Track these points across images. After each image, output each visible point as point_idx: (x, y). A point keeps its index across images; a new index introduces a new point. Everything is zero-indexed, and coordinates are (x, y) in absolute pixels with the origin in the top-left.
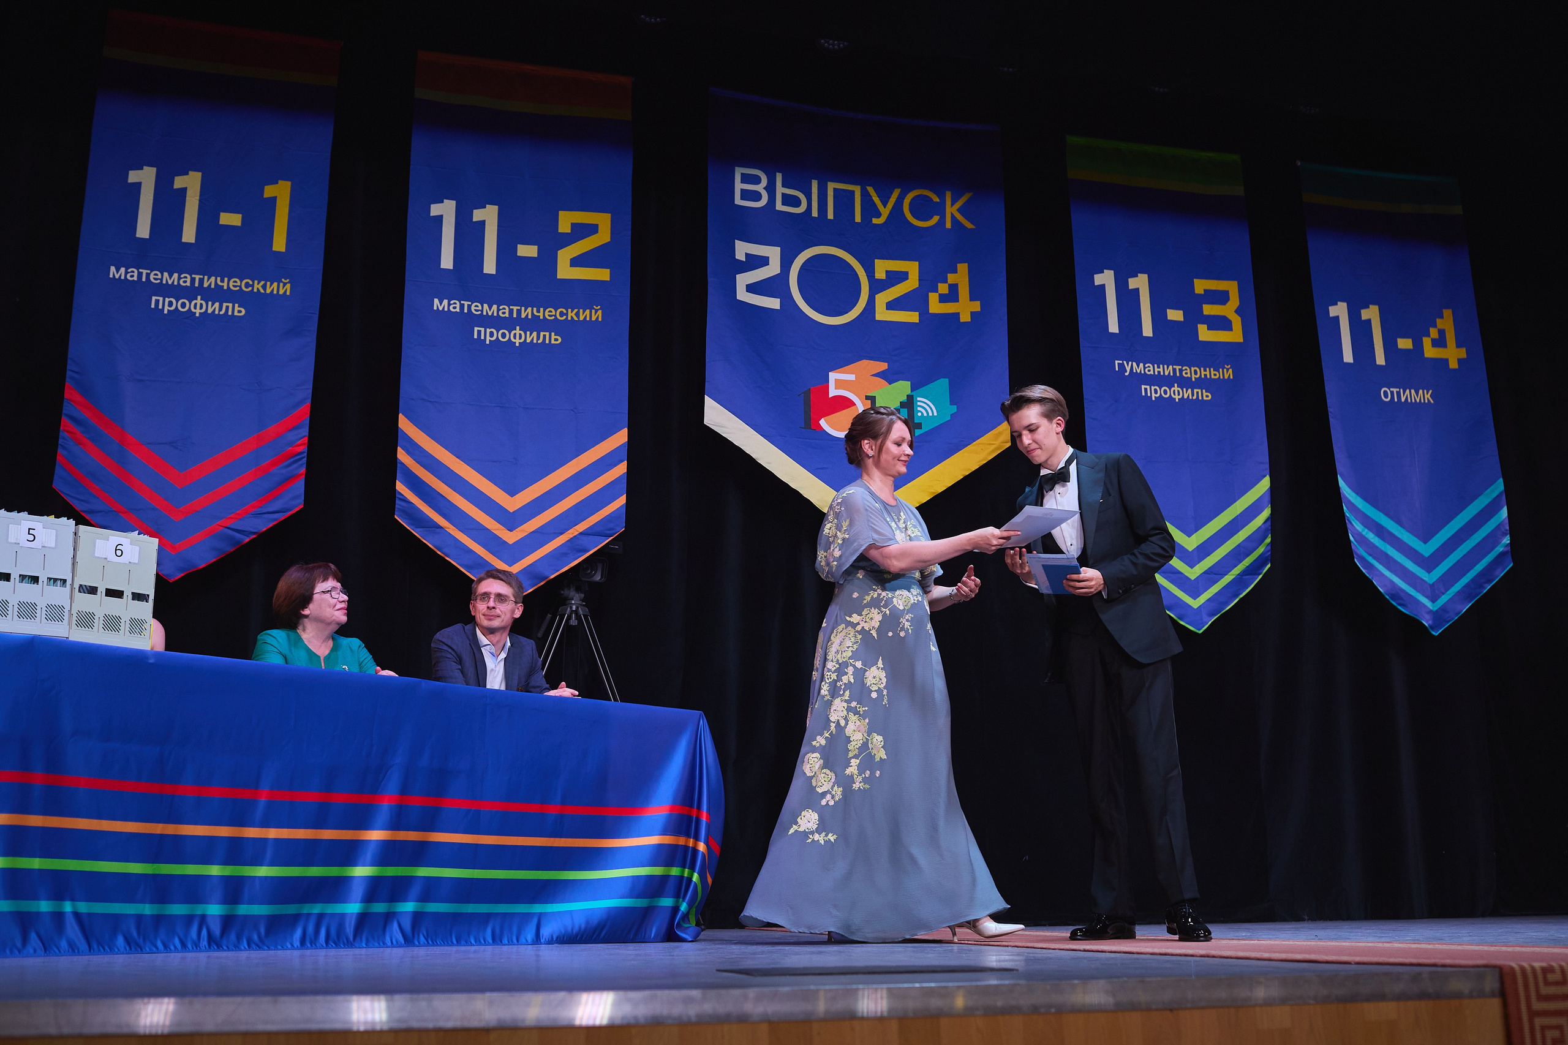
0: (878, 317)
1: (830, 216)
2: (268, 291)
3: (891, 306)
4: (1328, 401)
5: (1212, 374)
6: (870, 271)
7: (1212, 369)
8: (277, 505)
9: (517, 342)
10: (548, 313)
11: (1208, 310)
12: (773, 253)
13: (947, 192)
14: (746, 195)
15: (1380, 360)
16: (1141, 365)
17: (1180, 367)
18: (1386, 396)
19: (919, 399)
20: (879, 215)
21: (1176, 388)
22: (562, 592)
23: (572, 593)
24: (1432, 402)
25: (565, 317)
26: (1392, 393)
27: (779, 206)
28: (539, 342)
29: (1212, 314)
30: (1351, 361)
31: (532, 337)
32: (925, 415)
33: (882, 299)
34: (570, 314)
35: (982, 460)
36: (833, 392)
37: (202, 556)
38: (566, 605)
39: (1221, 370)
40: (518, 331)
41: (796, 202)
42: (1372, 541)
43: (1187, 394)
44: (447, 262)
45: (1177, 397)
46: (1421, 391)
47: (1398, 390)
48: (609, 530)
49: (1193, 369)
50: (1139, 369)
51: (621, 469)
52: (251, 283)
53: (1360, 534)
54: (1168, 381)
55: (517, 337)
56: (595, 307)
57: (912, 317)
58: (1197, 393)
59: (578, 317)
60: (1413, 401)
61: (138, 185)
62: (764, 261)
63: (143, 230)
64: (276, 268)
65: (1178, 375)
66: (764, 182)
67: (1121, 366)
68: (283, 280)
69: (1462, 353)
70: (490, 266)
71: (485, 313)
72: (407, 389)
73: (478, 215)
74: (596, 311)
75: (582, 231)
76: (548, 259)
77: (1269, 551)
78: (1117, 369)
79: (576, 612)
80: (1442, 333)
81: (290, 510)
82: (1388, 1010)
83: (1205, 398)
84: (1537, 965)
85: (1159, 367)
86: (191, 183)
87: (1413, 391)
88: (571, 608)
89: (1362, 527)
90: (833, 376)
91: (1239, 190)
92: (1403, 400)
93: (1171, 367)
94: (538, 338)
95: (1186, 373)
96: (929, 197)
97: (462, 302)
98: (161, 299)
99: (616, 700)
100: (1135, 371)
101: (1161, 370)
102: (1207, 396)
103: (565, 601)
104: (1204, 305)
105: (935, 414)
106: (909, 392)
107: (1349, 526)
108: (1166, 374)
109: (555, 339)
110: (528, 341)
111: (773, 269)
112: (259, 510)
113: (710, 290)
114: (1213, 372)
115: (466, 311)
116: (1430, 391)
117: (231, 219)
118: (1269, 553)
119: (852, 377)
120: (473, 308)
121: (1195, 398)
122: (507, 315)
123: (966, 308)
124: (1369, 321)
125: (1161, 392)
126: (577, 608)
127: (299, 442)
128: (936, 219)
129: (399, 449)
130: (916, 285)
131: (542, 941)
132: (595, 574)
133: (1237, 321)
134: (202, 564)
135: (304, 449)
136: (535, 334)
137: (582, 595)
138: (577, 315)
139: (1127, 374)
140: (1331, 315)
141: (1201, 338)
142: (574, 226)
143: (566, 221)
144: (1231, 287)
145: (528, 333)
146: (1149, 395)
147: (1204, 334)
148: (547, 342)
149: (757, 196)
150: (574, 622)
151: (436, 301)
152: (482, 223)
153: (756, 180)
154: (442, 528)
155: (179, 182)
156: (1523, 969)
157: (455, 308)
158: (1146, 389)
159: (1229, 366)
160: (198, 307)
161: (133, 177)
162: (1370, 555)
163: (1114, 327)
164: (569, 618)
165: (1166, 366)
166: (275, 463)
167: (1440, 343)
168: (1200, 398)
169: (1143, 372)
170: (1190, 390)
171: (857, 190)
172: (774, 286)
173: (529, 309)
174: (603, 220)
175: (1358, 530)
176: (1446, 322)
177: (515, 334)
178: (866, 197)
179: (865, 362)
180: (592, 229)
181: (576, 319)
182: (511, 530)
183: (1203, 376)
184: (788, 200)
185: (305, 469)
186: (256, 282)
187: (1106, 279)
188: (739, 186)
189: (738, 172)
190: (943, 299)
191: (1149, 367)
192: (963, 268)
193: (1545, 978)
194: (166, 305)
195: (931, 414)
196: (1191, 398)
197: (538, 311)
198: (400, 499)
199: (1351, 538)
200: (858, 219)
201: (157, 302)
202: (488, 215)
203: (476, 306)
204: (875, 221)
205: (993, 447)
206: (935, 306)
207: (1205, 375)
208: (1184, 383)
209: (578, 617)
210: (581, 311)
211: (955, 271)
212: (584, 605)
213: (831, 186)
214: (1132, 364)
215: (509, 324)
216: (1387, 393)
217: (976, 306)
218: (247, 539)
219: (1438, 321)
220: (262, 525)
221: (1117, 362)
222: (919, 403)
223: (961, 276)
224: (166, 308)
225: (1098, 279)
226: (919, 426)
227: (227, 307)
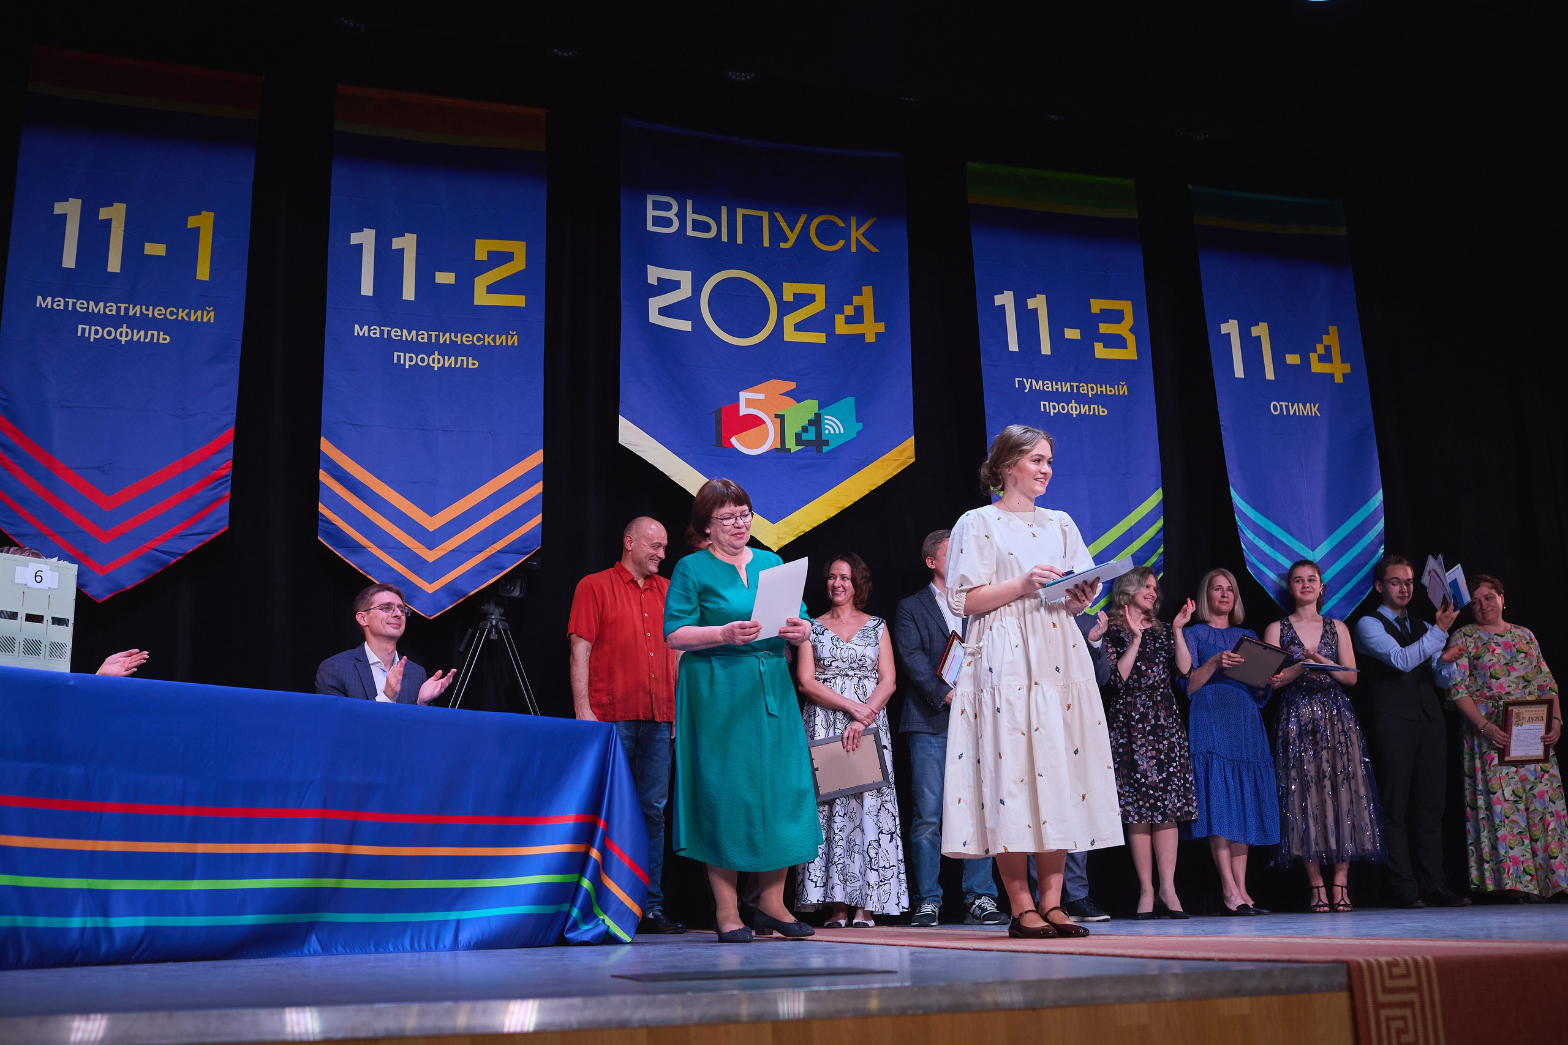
0: (786, 338)
1: (740, 241)
2: (193, 319)
3: (798, 327)
4: (1220, 415)
5: (1107, 390)
6: (778, 293)
7: (1108, 386)
8: (202, 526)
9: (436, 366)
10: (466, 339)
11: (1104, 328)
12: (685, 277)
13: (852, 217)
14: (657, 221)
15: (1270, 375)
16: (1040, 382)
17: (1078, 384)
18: (1276, 410)
19: (826, 417)
20: (786, 240)
21: (1073, 404)
22: (482, 607)
23: (491, 608)
24: (1319, 415)
25: (482, 342)
26: (1281, 406)
27: (690, 232)
28: (457, 366)
29: (1109, 332)
30: (1242, 376)
31: (450, 362)
32: (832, 432)
33: (790, 320)
34: (487, 339)
35: (888, 475)
36: (743, 411)
37: (130, 576)
38: (486, 620)
39: (1116, 386)
40: (436, 356)
41: (706, 228)
42: (1263, 549)
43: (1084, 409)
44: (367, 288)
45: (1074, 413)
46: (1308, 405)
47: (1287, 404)
48: (526, 548)
49: (1089, 386)
50: (1038, 385)
51: (537, 489)
52: (175, 311)
53: (1252, 543)
54: (1065, 398)
55: (436, 361)
56: (511, 332)
57: (819, 338)
58: (1094, 408)
59: (495, 343)
60: (1301, 414)
61: (63, 217)
62: (675, 285)
63: (69, 260)
64: (201, 296)
65: (1075, 391)
66: (675, 208)
67: (1021, 383)
68: (207, 308)
69: (1347, 368)
70: (409, 293)
71: (404, 339)
72: (329, 413)
73: (397, 243)
74: (512, 336)
75: (498, 259)
76: (465, 286)
77: (1161, 561)
78: (1017, 386)
79: (496, 626)
80: (1328, 348)
81: (215, 532)
82: (1242, 1005)
83: (1101, 414)
84: (1382, 959)
85: (1057, 384)
86: (115, 214)
87: (1301, 405)
88: (491, 622)
89: (1254, 536)
90: (743, 395)
91: (1133, 214)
92: (1292, 413)
93: (1068, 384)
94: (456, 363)
95: (1083, 390)
96: (834, 222)
97: (382, 328)
98: (87, 327)
99: (535, 714)
100: (1034, 388)
101: (1059, 387)
102: (1103, 412)
103: (485, 616)
104: (1100, 324)
105: (842, 431)
106: (817, 411)
107: (1241, 535)
108: (1064, 390)
109: (473, 364)
110: (447, 365)
111: (684, 292)
112: (185, 532)
113: (623, 314)
114: (1108, 389)
115: (386, 337)
116: (1317, 405)
117: (155, 249)
118: (1162, 562)
119: (762, 396)
120: (393, 334)
121: (1091, 413)
122: (426, 340)
123: (871, 329)
124: (1259, 338)
125: (1059, 408)
126: (497, 622)
127: (224, 465)
128: (841, 243)
129: (321, 471)
130: (823, 307)
131: (460, 947)
132: (514, 589)
133: (1131, 340)
134: (129, 585)
135: (229, 472)
136: (453, 359)
137: (502, 611)
138: (494, 340)
139: (1026, 391)
140: (1223, 332)
141: (1097, 356)
142: (490, 254)
143: (482, 249)
144: (1126, 306)
145: (446, 358)
146: (1048, 411)
147: (1101, 352)
148: (465, 366)
149: (668, 222)
150: (494, 636)
151: (357, 327)
152: (401, 252)
153: (668, 207)
154: (364, 547)
155: (104, 213)
156: (1369, 963)
157: (375, 333)
158: (1045, 405)
159: (1124, 383)
160: (123, 335)
161: (59, 208)
162: (1261, 563)
163: (1013, 346)
164: (490, 632)
165: (1063, 383)
166: (199, 487)
167: (1326, 358)
168: (1097, 414)
169: (1042, 389)
170: (1087, 406)
171: (765, 215)
172: (686, 309)
173: (447, 335)
174: (518, 248)
175: (1249, 539)
176: (1332, 339)
177: (434, 359)
178: (774, 223)
179: (774, 382)
180: (508, 257)
181: (492, 344)
182: (431, 549)
183: (1099, 393)
184: (699, 226)
185: (229, 491)
186: (180, 310)
187: (1005, 299)
188: (651, 213)
189: (650, 199)
190: (849, 320)
191: (1048, 384)
192: (868, 290)
193: (1390, 972)
194: (92, 333)
195: (837, 432)
196: (1087, 413)
197: (456, 337)
198: (322, 520)
199: (1243, 546)
200: (766, 244)
201: (83, 330)
202: (407, 244)
203: (396, 332)
204: (783, 245)
205: (898, 462)
206: (842, 327)
207: (1102, 391)
208: (1082, 399)
209: (498, 632)
210: (498, 336)
211: (860, 293)
212: (503, 620)
213: (740, 212)
214: (1031, 382)
215: (428, 348)
216: (1277, 408)
217: (881, 327)
218: (173, 560)
219: (1325, 337)
220: (189, 546)
221: (1017, 379)
222: (826, 421)
223: (866, 299)
224: (93, 336)
225: (999, 300)
226: (827, 443)
227: (153, 335)
